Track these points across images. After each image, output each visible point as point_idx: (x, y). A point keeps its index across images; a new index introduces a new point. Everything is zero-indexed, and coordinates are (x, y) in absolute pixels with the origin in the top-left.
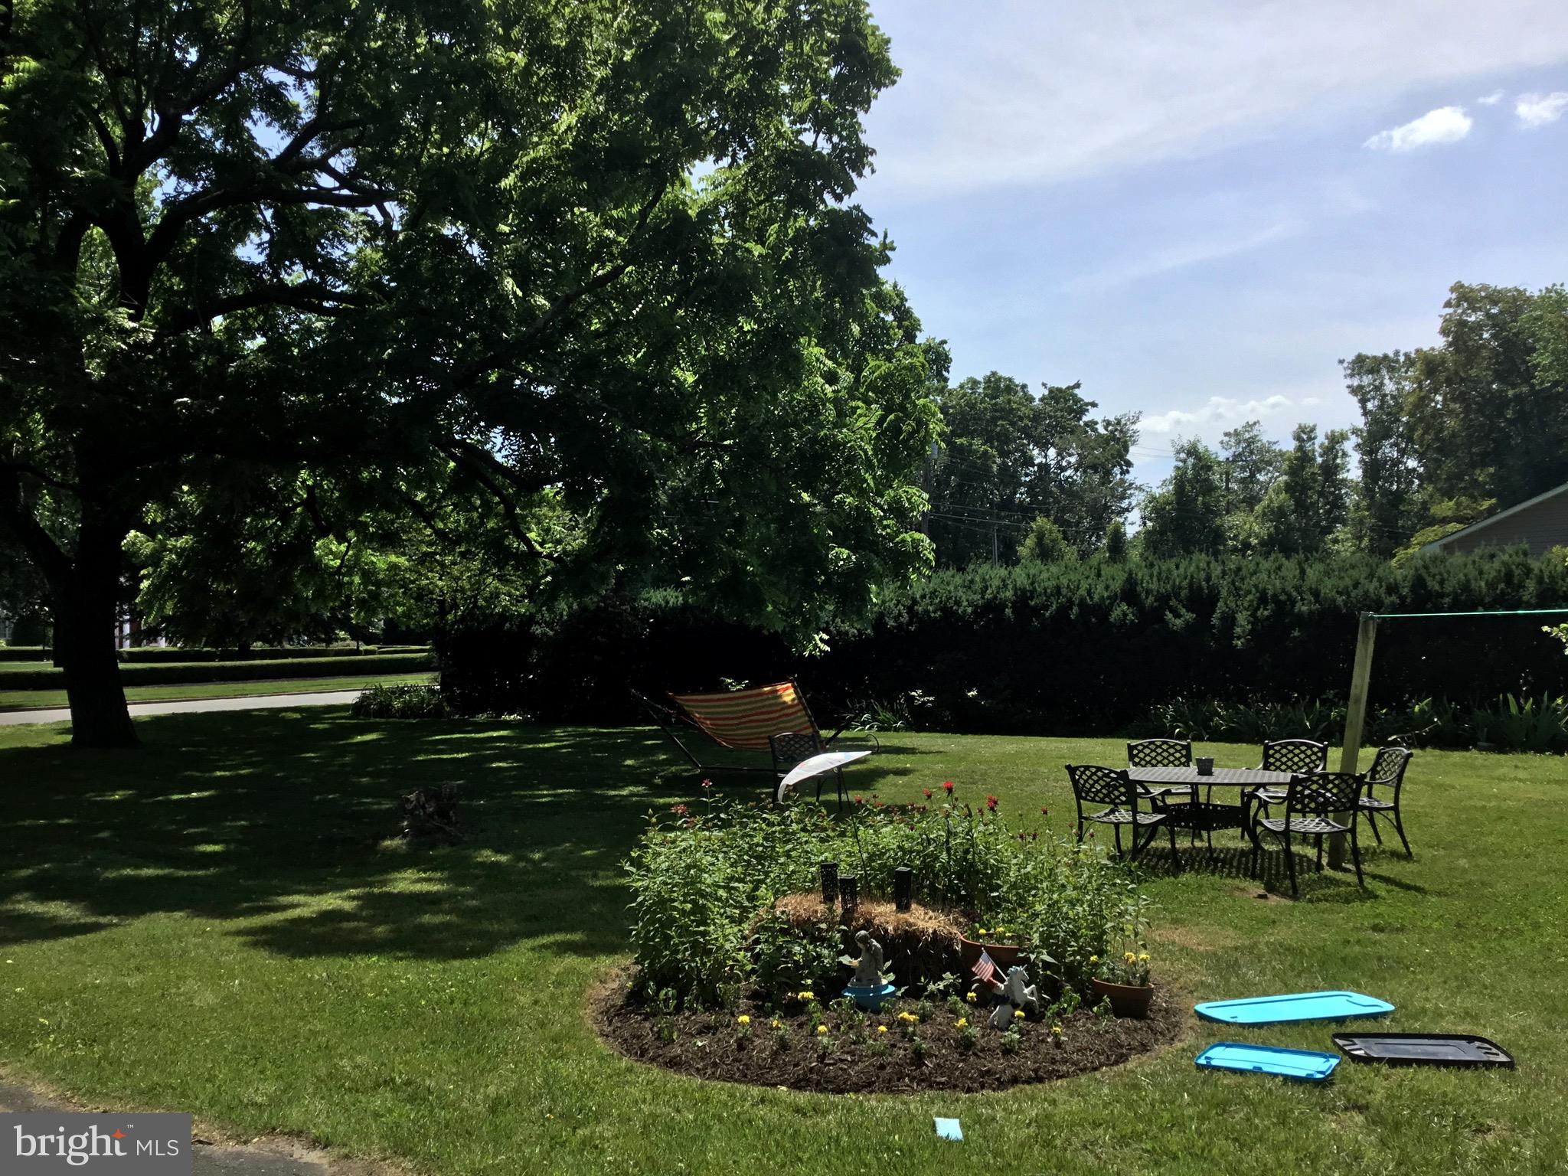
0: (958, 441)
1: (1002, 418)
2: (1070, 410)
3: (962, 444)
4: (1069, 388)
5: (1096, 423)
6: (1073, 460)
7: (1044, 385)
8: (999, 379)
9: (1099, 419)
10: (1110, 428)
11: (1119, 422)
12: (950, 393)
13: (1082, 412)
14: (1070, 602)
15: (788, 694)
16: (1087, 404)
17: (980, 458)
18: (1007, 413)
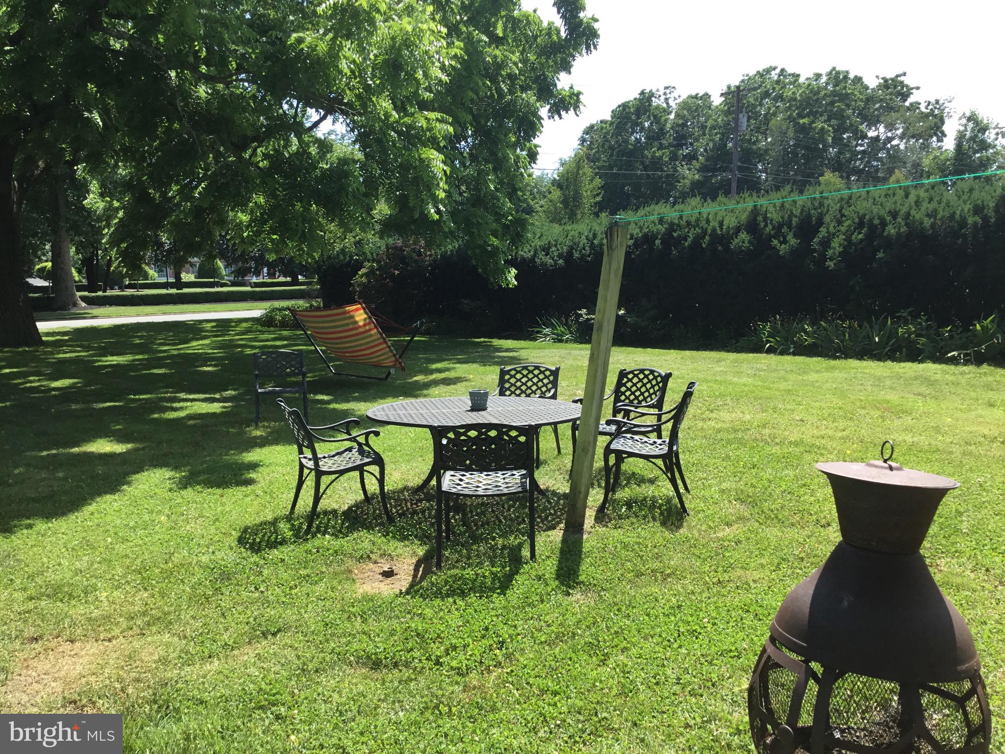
0: (801, 121)
1: (839, 101)
2: (900, 94)
3: (804, 123)
4: (897, 76)
5: (919, 104)
6: (899, 132)
7: (877, 77)
8: (838, 73)
9: (922, 101)
10: (930, 107)
11: (937, 102)
12: (799, 85)
13: (905, 96)
14: (705, 232)
15: (360, 316)
16: (912, 89)
17: (818, 133)
18: (844, 97)
